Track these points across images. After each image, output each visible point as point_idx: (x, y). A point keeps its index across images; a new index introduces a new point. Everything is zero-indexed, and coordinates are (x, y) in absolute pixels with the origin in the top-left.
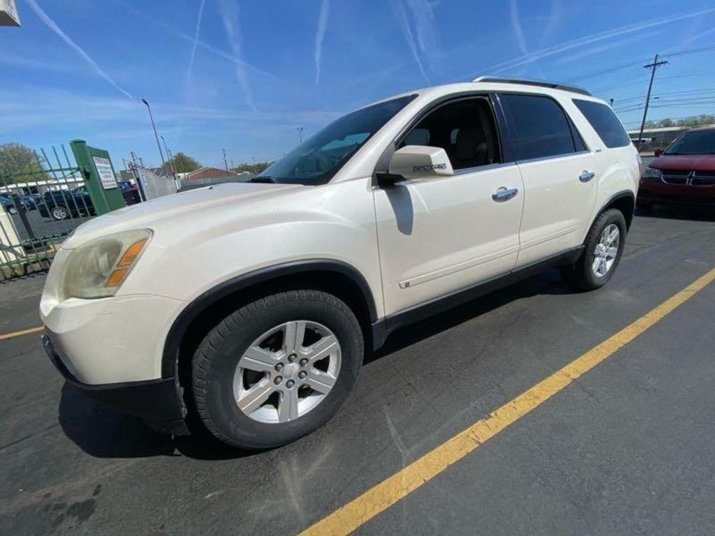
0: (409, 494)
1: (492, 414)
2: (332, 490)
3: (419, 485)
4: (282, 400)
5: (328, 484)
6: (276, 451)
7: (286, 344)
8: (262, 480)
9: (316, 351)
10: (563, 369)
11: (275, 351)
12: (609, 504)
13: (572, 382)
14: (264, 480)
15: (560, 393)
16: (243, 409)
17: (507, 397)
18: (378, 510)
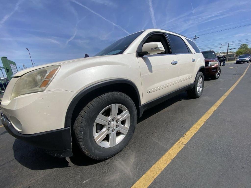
0: (168, 165)
1: (185, 135)
2: (137, 170)
3: (170, 162)
4: (110, 137)
5: (135, 168)
6: (109, 160)
7: (112, 113)
8: (106, 171)
9: (122, 116)
10: (200, 119)
11: (108, 116)
12: (235, 155)
13: (205, 122)
14: (107, 171)
15: (203, 126)
16: (97, 141)
17: (187, 129)
18: (158, 173)
